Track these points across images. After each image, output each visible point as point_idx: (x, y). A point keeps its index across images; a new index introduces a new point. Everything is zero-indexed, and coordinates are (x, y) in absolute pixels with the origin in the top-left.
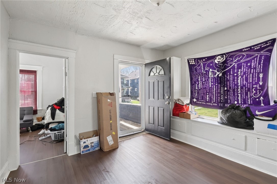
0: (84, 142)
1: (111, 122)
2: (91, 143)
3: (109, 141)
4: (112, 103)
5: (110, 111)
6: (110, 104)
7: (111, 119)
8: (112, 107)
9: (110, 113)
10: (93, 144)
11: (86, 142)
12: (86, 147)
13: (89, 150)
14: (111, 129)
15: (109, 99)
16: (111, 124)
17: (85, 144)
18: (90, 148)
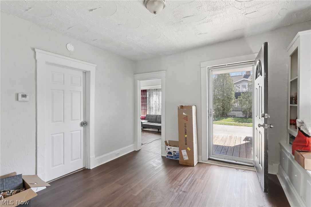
0: (169, 149)
1: (186, 136)
2: (174, 152)
3: (184, 156)
4: (187, 116)
5: (186, 124)
6: (185, 117)
7: (186, 133)
8: (187, 120)
9: (185, 127)
10: (175, 153)
11: (170, 149)
12: (170, 153)
13: (172, 157)
14: (186, 144)
15: (185, 113)
16: (186, 138)
17: (169, 151)
18: (173, 155)
